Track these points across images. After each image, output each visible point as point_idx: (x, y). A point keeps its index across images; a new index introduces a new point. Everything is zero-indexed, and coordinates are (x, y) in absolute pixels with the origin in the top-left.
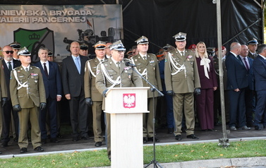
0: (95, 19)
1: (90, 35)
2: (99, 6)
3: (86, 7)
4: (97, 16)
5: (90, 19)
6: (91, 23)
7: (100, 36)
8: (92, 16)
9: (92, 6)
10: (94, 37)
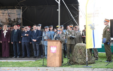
0: (12, 14)
1: (9, 20)
2: (13, 10)
3: (9, 10)
4: (12, 13)
5: (10, 14)
6: (10, 16)
7: (13, 21)
8: (11, 13)
9: (10, 10)
10: (11, 21)
